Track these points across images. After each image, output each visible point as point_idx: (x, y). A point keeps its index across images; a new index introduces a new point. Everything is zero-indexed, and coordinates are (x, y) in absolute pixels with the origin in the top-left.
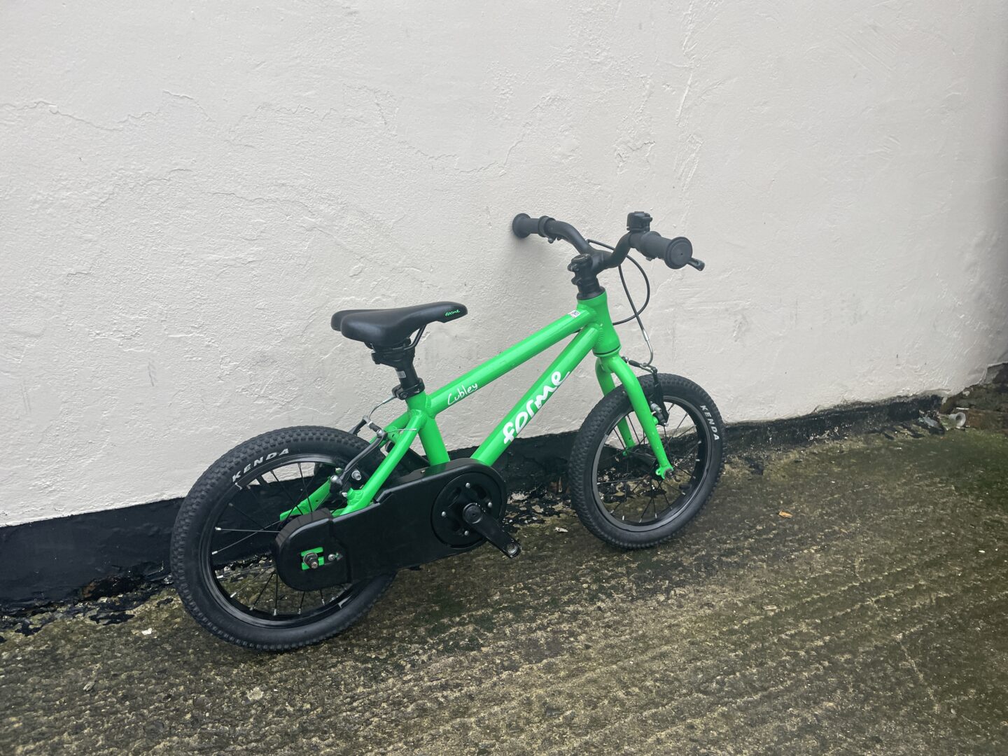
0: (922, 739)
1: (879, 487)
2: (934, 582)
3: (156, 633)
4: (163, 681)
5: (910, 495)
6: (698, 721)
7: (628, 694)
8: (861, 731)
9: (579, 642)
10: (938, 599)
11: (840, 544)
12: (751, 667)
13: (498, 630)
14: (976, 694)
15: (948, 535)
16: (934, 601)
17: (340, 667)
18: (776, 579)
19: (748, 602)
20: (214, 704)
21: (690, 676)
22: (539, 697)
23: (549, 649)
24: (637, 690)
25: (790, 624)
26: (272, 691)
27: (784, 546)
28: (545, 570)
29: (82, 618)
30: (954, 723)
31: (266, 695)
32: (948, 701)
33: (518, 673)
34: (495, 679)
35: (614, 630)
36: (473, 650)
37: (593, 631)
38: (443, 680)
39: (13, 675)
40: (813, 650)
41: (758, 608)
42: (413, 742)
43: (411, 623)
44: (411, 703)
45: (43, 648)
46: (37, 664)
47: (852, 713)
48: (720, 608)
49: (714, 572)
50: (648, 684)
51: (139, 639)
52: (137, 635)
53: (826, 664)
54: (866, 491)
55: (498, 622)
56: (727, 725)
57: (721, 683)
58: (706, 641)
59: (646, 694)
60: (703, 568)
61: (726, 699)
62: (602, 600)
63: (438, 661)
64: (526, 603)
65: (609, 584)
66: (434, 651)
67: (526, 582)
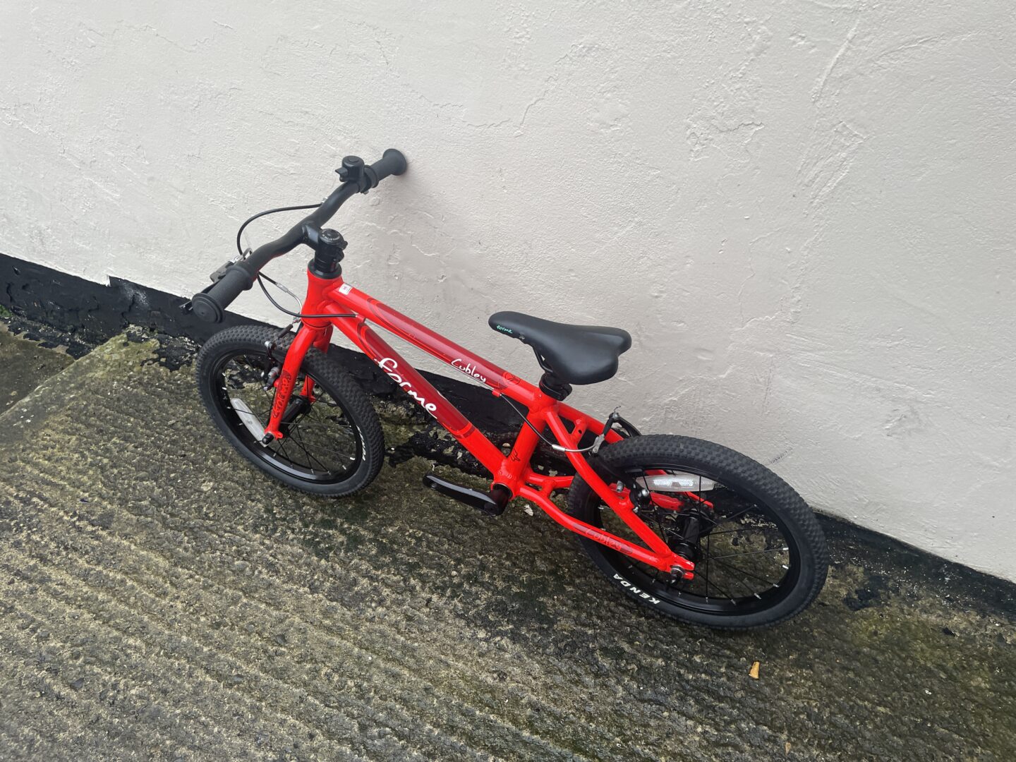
4: (195, 444)
6: (321, 738)
7: (326, 674)
9: (374, 610)
12: (420, 749)
13: (352, 555)
17: (253, 504)
19: (532, 707)
20: (189, 477)
21: (377, 708)
23: (351, 598)
26: (214, 491)
31: (209, 491)
33: (310, 596)
34: (296, 587)
35: (407, 625)
36: (317, 555)
37: (395, 612)
38: (276, 560)
41: (529, 719)
42: (208, 584)
48: (506, 686)
50: (349, 683)
55: (362, 549)
57: (381, 736)
58: (438, 697)
59: (334, 688)
60: (564, 643)
61: (362, 747)
62: (443, 595)
63: (293, 545)
64: (398, 551)
65: (470, 587)
66: (302, 537)
67: (426, 535)
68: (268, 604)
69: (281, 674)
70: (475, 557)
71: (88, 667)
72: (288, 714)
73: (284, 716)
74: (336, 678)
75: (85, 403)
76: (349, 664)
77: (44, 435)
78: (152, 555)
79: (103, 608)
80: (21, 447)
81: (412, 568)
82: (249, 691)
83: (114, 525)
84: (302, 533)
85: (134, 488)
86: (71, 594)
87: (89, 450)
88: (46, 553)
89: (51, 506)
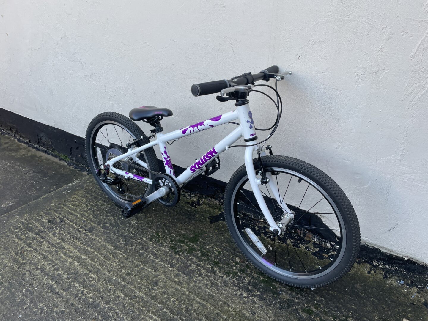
7: (173, 301)
9: (197, 278)
13: (190, 255)
17: (151, 230)
22: (161, 278)
23: (188, 272)
26: (136, 224)
28: (236, 253)
31: (134, 224)
33: (170, 269)
34: (164, 264)
35: (211, 286)
36: (175, 253)
37: (206, 280)
38: (158, 253)
42: (128, 258)
43: (180, 234)
44: (144, 251)
48: (255, 318)
49: (285, 309)
50: (183, 306)
55: (195, 253)
59: (176, 307)
60: (284, 304)
62: (228, 276)
63: (166, 248)
64: (211, 256)
65: (241, 274)
66: (170, 245)
67: (223, 251)
68: (152, 269)
69: (154, 297)
71: (72, 283)
72: (154, 315)
73: (152, 315)
74: (177, 303)
75: (91, 188)
76: (184, 298)
77: (73, 197)
78: (107, 245)
79: (83, 261)
80: (64, 200)
81: (215, 263)
82: (138, 302)
83: (94, 231)
84: (170, 244)
85: (105, 219)
86: (72, 254)
87: (90, 204)
88: (65, 238)
89: (71, 222)
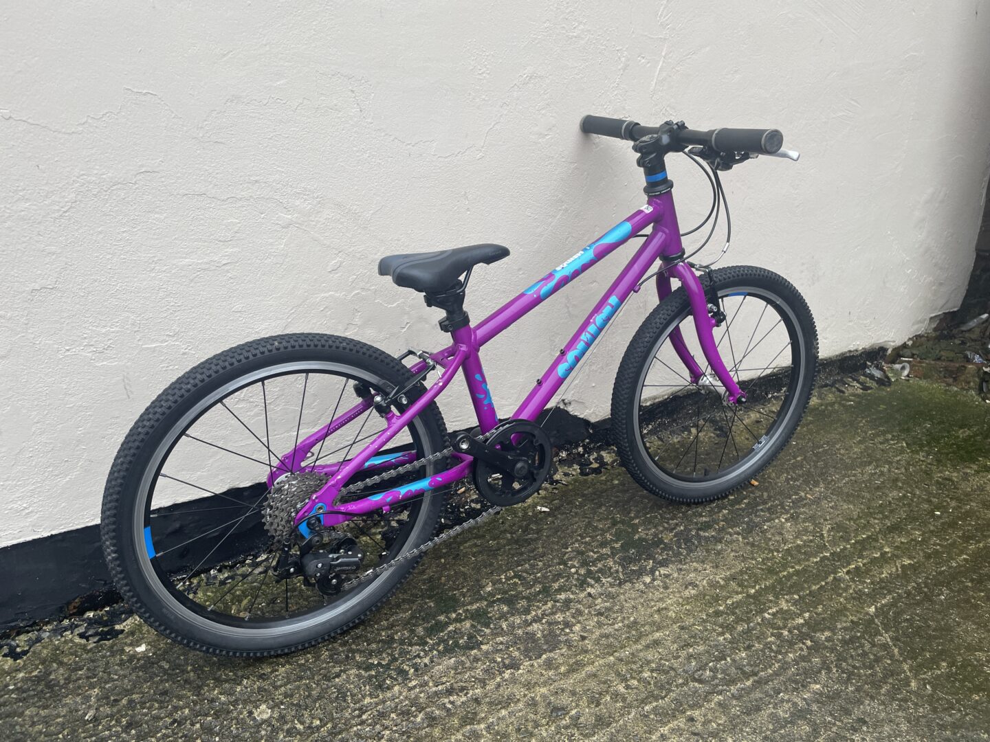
0: (904, 717)
1: (838, 447)
2: (897, 548)
3: (150, 650)
4: (166, 704)
5: (866, 454)
6: (697, 712)
7: (627, 687)
8: (847, 712)
9: (574, 633)
10: (903, 566)
11: (808, 512)
12: (740, 651)
13: (495, 625)
14: (948, 666)
15: (904, 496)
16: (900, 569)
17: (344, 676)
18: (752, 553)
19: (729, 580)
20: (222, 727)
21: (685, 665)
22: (544, 697)
23: (547, 642)
24: (635, 682)
25: (771, 601)
26: (279, 708)
27: (756, 516)
28: (532, 555)
29: (70, 636)
30: (931, 700)
31: (273, 713)
32: (923, 676)
33: (520, 671)
34: (498, 679)
35: (607, 617)
36: (472, 648)
37: (586, 619)
38: (448, 683)
39: (8, 708)
40: (794, 628)
41: (739, 585)
43: (408, 623)
45: (35, 673)
46: (32, 693)
47: (837, 695)
48: (704, 586)
49: (693, 548)
50: (646, 675)
51: (133, 657)
52: (131, 652)
53: (809, 643)
54: (825, 452)
55: (494, 615)
56: (725, 715)
57: (713, 670)
58: (694, 624)
59: (645, 687)
60: (683, 544)
61: (720, 687)
62: (591, 585)
63: (440, 663)
64: (519, 593)
65: (596, 567)
66: (435, 652)
67: (516, 570)
68: (504, 707)
69: (601, 722)
70: (566, 553)
81: (546, 591)
